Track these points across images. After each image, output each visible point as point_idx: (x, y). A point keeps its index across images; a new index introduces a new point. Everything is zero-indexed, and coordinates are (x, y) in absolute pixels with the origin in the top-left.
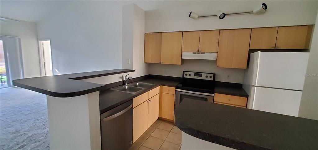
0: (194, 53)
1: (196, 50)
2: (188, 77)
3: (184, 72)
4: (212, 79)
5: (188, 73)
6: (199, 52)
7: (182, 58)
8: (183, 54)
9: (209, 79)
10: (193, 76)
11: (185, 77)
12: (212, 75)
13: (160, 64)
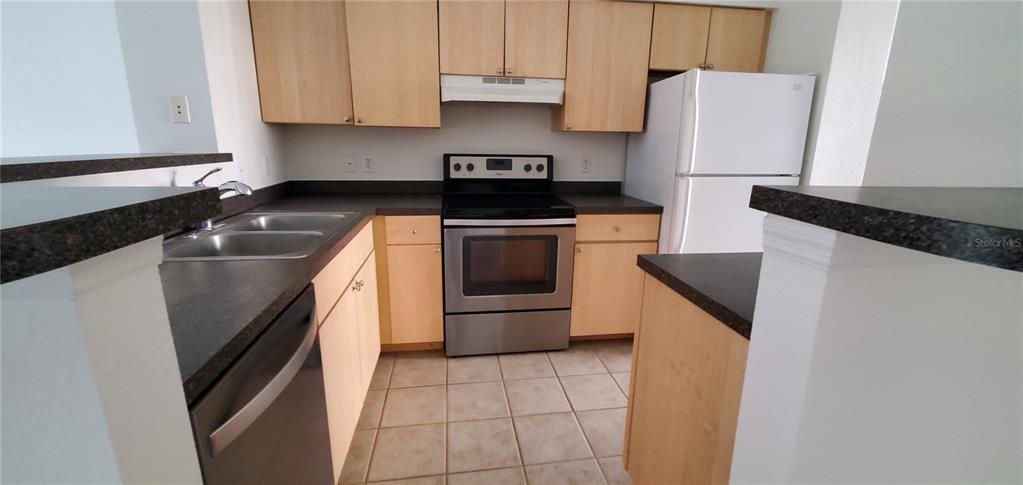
0: (488, 79)
1: (494, 69)
2: (464, 174)
3: (447, 157)
4: (543, 175)
5: (464, 162)
6: (504, 77)
7: (444, 100)
8: (447, 81)
9: (534, 175)
10: (481, 172)
11: (454, 175)
12: (544, 162)
13: (352, 129)
